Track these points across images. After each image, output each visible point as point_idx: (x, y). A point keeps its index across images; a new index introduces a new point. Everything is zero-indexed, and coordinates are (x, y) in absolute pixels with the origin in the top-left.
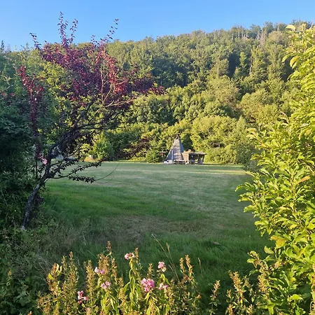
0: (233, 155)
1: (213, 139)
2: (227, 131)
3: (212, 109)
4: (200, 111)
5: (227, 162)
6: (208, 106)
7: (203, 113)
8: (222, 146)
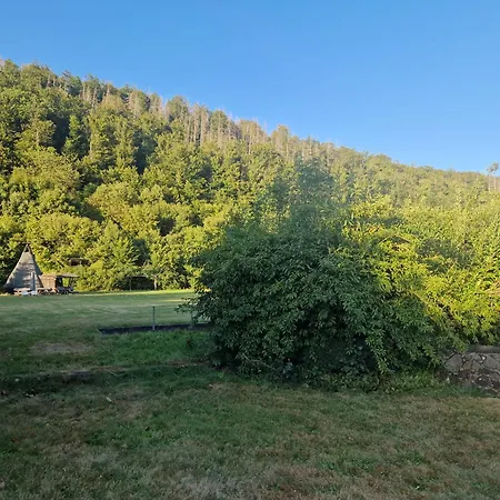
0: (108, 278)
1: (68, 253)
2: (90, 240)
3: (53, 202)
4: (32, 202)
5: (98, 288)
6: (46, 197)
7: (39, 208)
8: (85, 263)
